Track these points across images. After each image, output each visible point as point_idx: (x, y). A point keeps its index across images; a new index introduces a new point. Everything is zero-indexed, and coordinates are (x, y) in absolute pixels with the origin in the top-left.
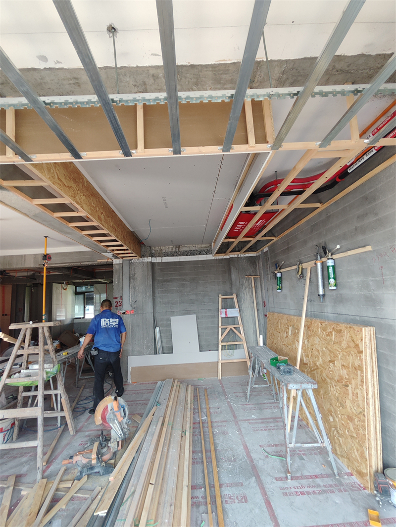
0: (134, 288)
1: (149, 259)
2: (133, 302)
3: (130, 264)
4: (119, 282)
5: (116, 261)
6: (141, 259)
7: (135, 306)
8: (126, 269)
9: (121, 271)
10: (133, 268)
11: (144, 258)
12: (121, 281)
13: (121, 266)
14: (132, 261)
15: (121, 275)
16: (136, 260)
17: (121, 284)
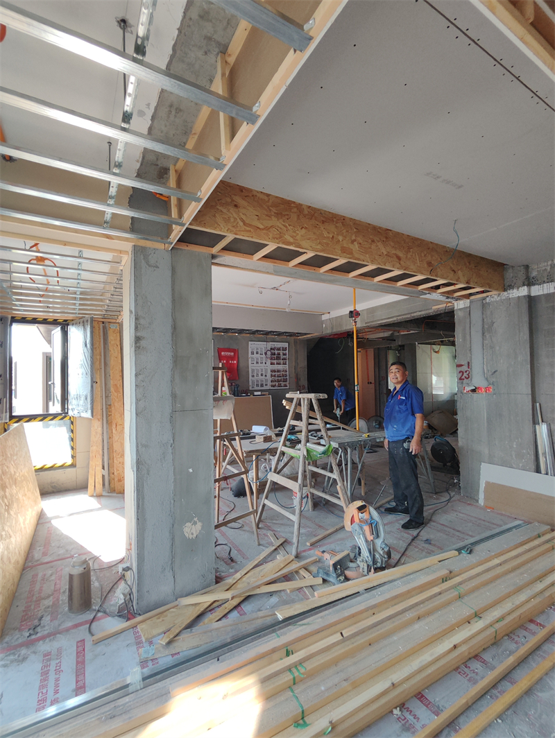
0: (492, 348)
1: (523, 291)
2: (490, 373)
3: (484, 306)
4: (464, 339)
5: (460, 305)
6: (505, 293)
7: (494, 380)
8: (476, 315)
9: (468, 320)
10: (489, 313)
11: (511, 291)
12: (468, 337)
13: (468, 311)
14: (488, 300)
15: (468, 326)
16: (494, 296)
17: (468, 342)
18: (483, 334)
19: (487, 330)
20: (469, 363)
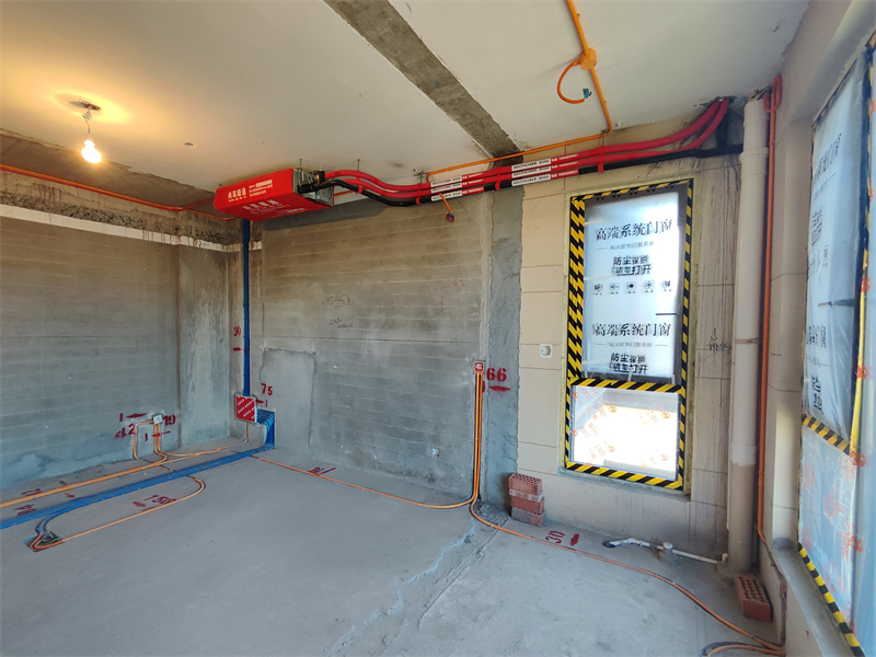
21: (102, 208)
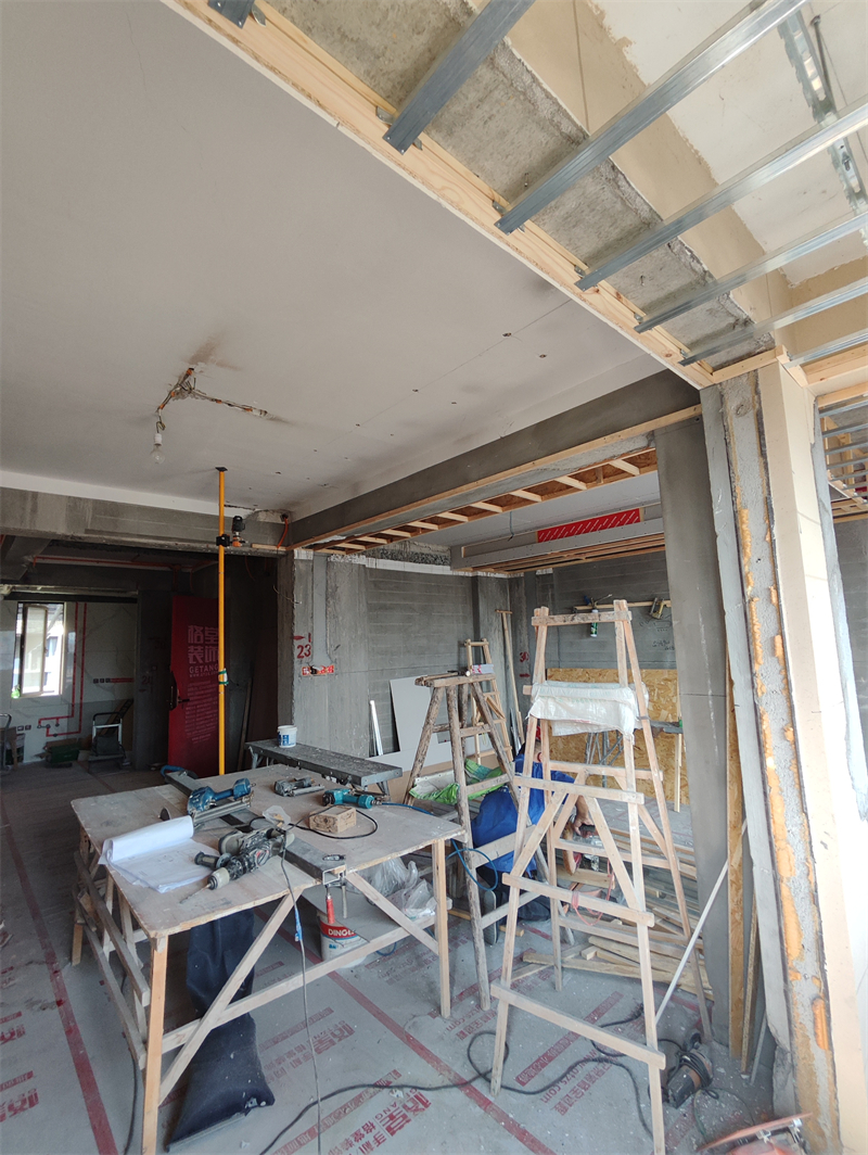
0: (335, 617)
1: (362, 560)
2: (333, 649)
3: (328, 564)
4: (305, 603)
5: (301, 555)
6: (349, 557)
7: (337, 657)
8: (320, 573)
9: (310, 578)
10: (333, 574)
11: (355, 557)
13: (311, 566)
14: (331, 559)
15: (310, 587)
16: (340, 558)
17: (310, 607)
18: (327, 599)
19: (330, 595)
20: (310, 635)
21: (431, 552)
